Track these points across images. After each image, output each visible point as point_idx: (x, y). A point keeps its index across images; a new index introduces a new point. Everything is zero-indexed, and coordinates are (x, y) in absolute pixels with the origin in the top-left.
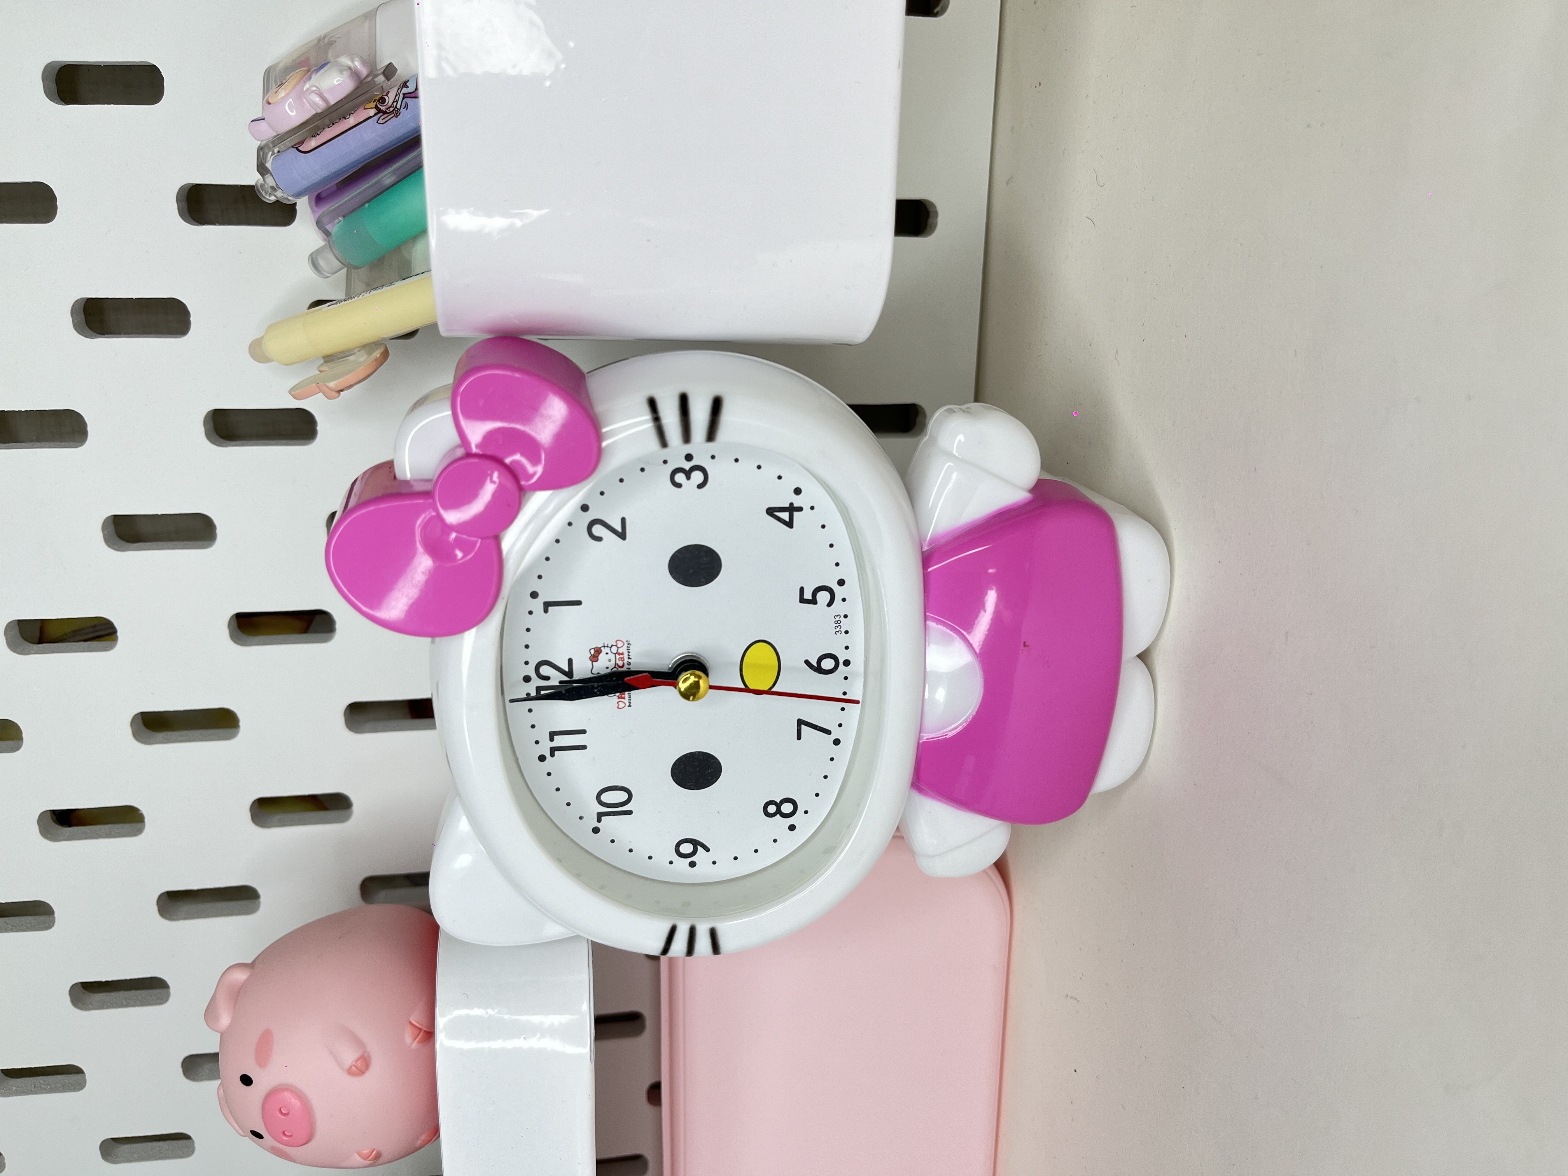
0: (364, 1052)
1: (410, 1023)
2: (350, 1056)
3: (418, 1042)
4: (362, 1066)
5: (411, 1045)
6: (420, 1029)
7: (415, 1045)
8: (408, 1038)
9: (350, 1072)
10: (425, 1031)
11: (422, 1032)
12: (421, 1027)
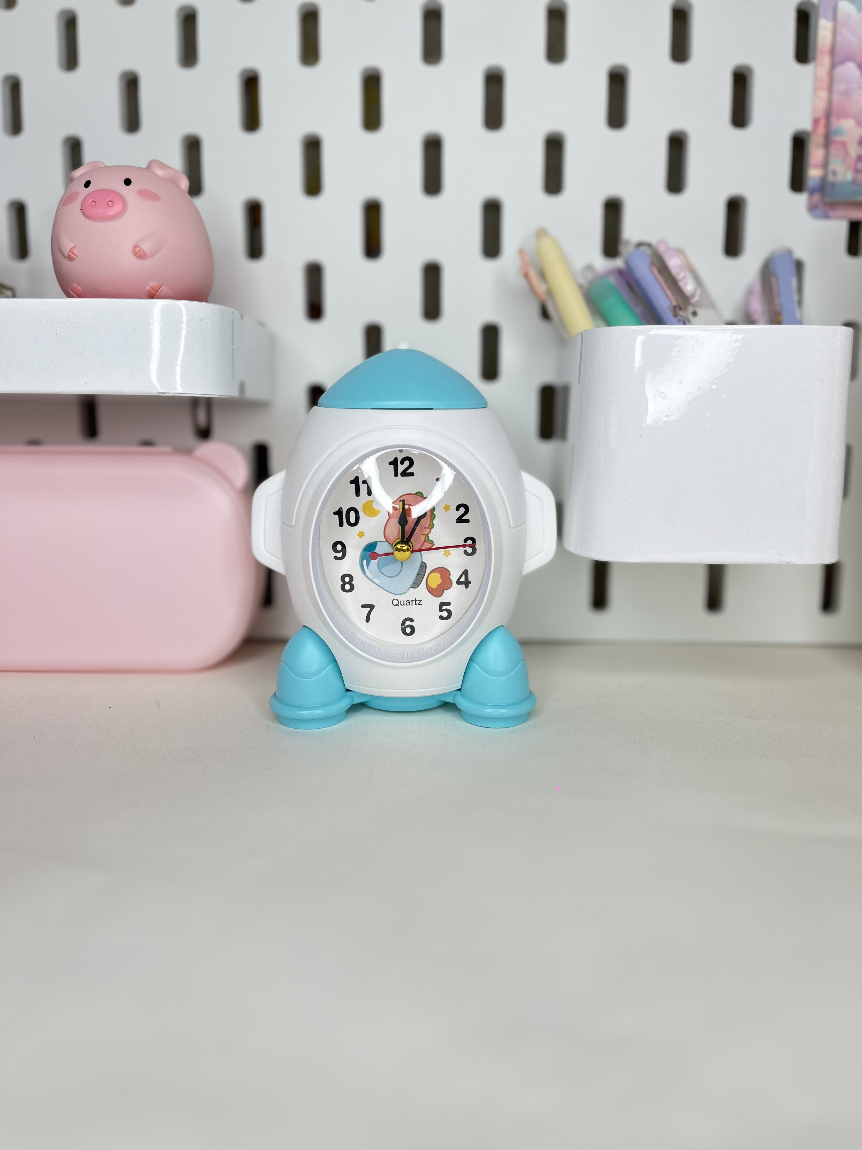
0: (148, 257)
1: (162, 286)
2: (146, 247)
3: (149, 290)
4: (139, 254)
5: (149, 286)
6: (157, 292)
7: (148, 288)
8: (152, 284)
9: (136, 246)
10: (155, 294)
11: (155, 293)
12: (158, 292)
